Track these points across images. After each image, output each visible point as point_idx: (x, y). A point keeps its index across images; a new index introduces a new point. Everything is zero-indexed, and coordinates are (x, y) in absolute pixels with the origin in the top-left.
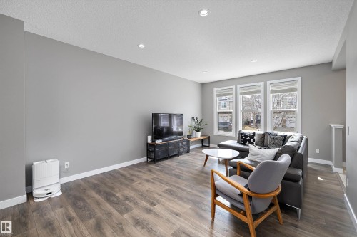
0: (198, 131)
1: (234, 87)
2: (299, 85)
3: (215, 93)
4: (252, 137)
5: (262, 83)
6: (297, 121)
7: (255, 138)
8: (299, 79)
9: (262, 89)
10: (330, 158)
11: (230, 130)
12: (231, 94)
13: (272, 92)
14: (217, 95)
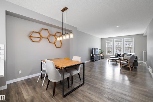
0: (101, 53)
1: (113, 40)
2: (134, 40)
3: (106, 41)
4: (120, 54)
5: (122, 39)
6: (133, 50)
7: (121, 55)
8: (134, 38)
9: (122, 41)
10: (142, 60)
11: (111, 53)
12: (112, 42)
13: (125, 42)
14: (107, 42)
